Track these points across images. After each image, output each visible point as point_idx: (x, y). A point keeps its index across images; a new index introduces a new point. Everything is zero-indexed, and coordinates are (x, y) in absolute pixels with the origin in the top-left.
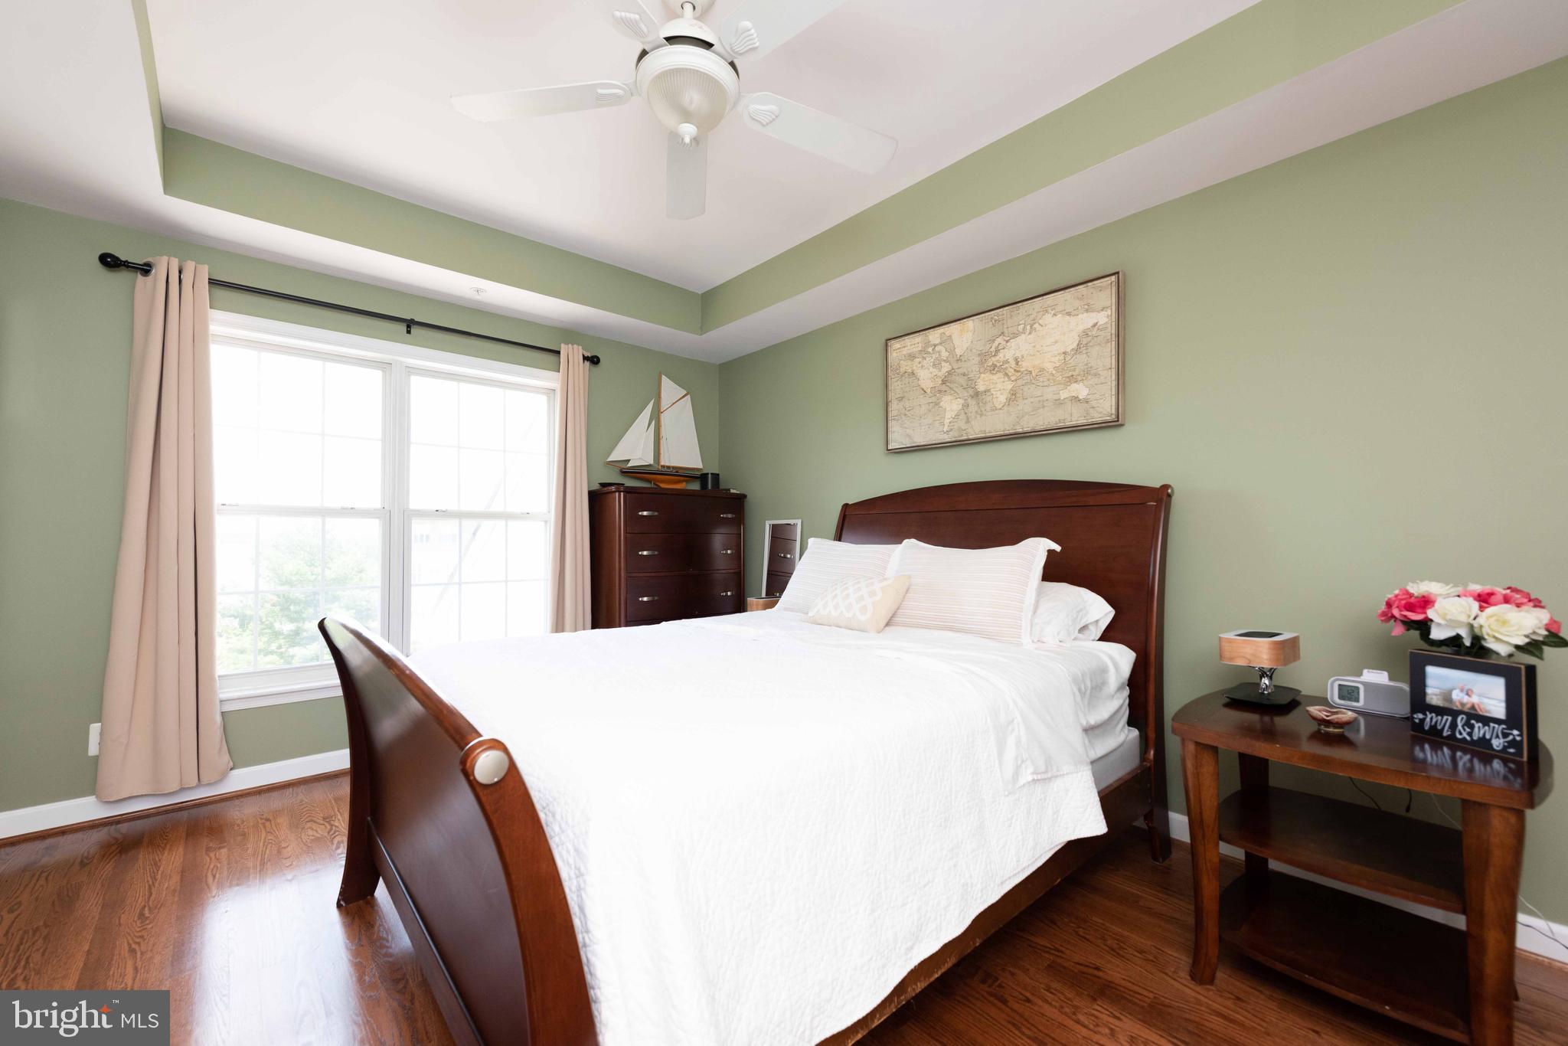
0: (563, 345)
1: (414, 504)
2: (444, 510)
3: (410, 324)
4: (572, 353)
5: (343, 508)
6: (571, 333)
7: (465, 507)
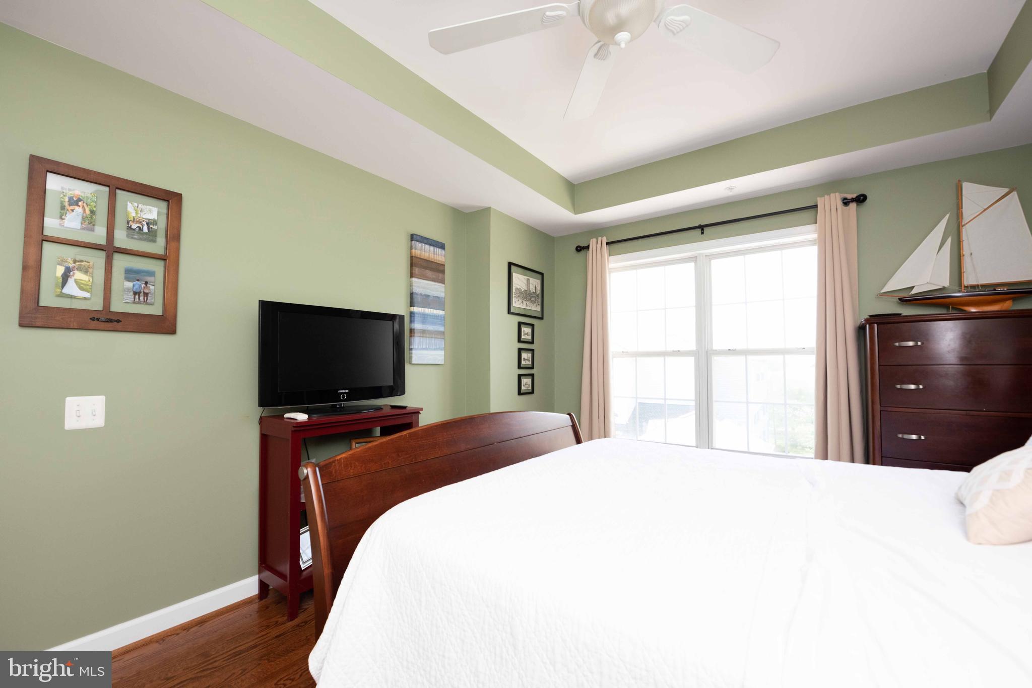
0: (818, 199)
1: (716, 346)
2: (734, 348)
3: (702, 228)
4: (830, 203)
5: (673, 351)
6: (829, 185)
7: (752, 347)
